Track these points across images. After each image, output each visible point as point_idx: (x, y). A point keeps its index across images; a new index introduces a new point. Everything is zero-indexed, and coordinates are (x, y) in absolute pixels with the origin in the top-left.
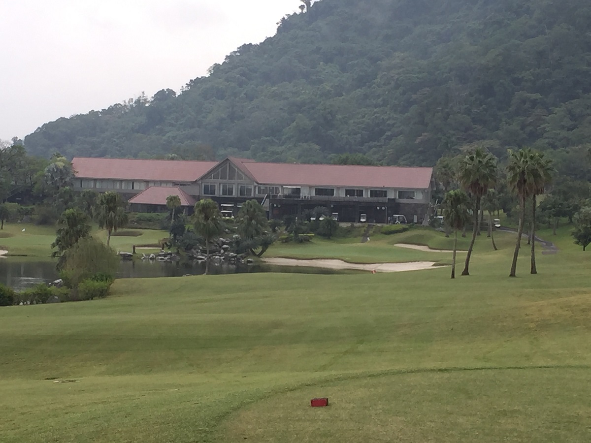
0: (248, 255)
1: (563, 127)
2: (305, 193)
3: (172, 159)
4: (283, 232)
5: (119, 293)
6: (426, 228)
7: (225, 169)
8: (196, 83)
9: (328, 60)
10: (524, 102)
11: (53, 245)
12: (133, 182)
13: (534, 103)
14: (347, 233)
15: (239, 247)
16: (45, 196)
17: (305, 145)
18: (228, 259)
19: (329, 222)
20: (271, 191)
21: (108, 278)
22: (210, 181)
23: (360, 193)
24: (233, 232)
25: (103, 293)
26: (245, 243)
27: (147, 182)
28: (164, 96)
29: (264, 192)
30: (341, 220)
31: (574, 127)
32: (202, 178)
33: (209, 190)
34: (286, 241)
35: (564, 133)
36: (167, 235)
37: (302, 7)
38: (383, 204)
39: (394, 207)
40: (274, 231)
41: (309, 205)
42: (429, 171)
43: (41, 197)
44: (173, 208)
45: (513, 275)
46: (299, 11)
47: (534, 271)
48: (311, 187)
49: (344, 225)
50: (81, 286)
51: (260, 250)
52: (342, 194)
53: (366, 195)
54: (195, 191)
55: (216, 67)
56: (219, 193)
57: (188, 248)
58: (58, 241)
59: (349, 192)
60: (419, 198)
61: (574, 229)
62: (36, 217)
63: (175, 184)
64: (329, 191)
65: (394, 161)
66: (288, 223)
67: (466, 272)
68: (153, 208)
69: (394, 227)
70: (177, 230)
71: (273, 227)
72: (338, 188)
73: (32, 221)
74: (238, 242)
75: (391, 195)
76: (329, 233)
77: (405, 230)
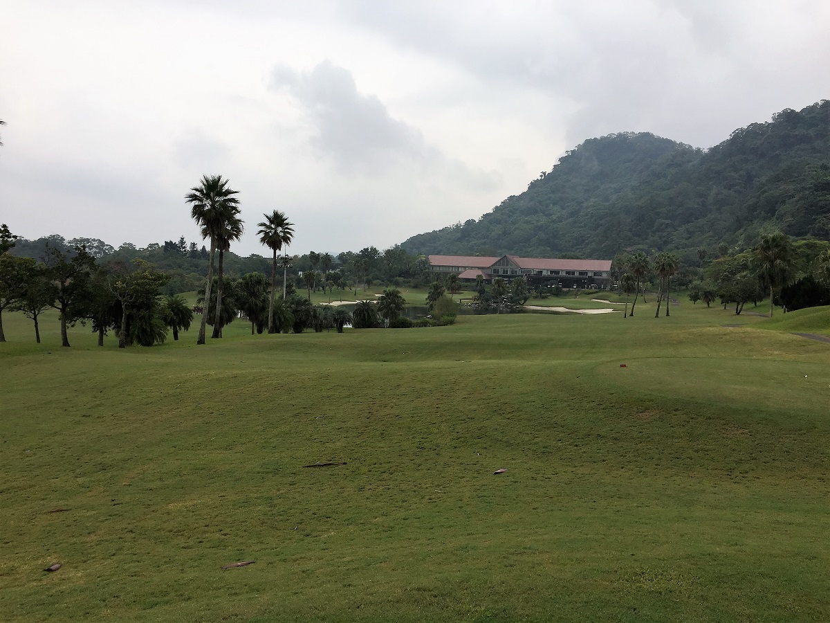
0: (517, 304)
1: (683, 238)
2: (544, 273)
3: (478, 256)
4: (534, 293)
5: (459, 323)
6: (608, 291)
7: (504, 260)
8: (486, 216)
9: (554, 204)
10: (662, 224)
11: (426, 299)
12: (458, 267)
13: (667, 225)
14: (566, 294)
15: (512, 300)
16: (415, 274)
17: (543, 248)
18: (507, 306)
19: (557, 288)
20: (527, 272)
21: (454, 315)
22: (496, 267)
23: (573, 273)
24: (509, 292)
25: (451, 323)
26: (515, 298)
27: (465, 267)
28: (470, 223)
29: (524, 272)
30: (564, 287)
31: (690, 237)
32: (492, 266)
33: (496, 271)
34: (536, 297)
35: (684, 241)
36: (476, 294)
37: (541, 176)
38: (585, 279)
39: (591, 280)
40: (529, 292)
41: (547, 279)
42: (611, 262)
43: (413, 275)
44: (479, 281)
45: (657, 316)
46: (540, 178)
47: (668, 315)
48: (548, 270)
49: (565, 289)
50: (442, 319)
51: (523, 301)
52: (564, 274)
53: (577, 274)
54: (489, 272)
55: (497, 207)
56: (501, 273)
57: (487, 300)
58: (429, 297)
59: (568, 272)
60: (604, 276)
61: (689, 293)
62: (412, 284)
63: (479, 268)
64: (557, 272)
65: (590, 256)
66: (536, 288)
67: (632, 315)
68: (467, 280)
69: (591, 291)
70: (482, 292)
71: (529, 290)
72: (562, 270)
73: (410, 286)
74: (511, 298)
75: (590, 274)
76: (557, 293)
77: (597, 292)
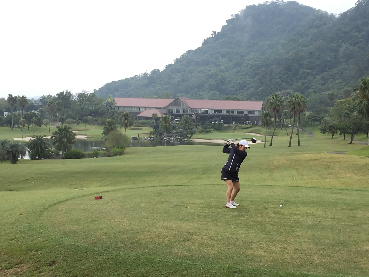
0: (185, 138)
1: (320, 84)
2: (210, 112)
3: (156, 98)
4: (200, 128)
5: (127, 153)
6: (259, 126)
7: (177, 102)
8: (169, 66)
9: (223, 57)
10: (304, 73)
11: (102, 134)
12: (139, 108)
13: (308, 74)
14: (227, 129)
15: (182, 135)
16: (103, 114)
17: (213, 92)
18: (177, 139)
19: (219, 124)
20: (196, 111)
21: (124, 147)
22: (171, 107)
23: (232, 112)
24: (179, 128)
25: (121, 154)
26: (184, 133)
27: (145, 108)
28: (155, 72)
29: (193, 111)
30: (225, 123)
31: (325, 84)
32: (167, 106)
33: (170, 111)
34: (201, 132)
35: (320, 87)
36: (152, 129)
37: (212, 34)
38: (242, 116)
39: (247, 118)
40: (197, 128)
41: (212, 117)
42: (262, 102)
43: (102, 114)
44: (155, 118)
45: (290, 146)
46: (211, 36)
47: (299, 144)
48: (212, 110)
49: (226, 125)
50: (112, 151)
51: (190, 136)
52: (225, 113)
53: (235, 113)
54: (165, 111)
56: (175, 112)
57: (161, 135)
58: (104, 132)
59: (228, 111)
60: (257, 114)
62: (100, 122)
63: (157, 108)
64: (220, 111)
65: (249, 99)
66: (203, 124)
67: (271, 145)
68: (147, 118)
69: (246, 126)
70: (156, 128)
71: (196, 126)
72: (224, 110)
73: (98, 124)
74: (181, 132)
75: (245, 113)
76: (219, 129)
77: (251, 127)
